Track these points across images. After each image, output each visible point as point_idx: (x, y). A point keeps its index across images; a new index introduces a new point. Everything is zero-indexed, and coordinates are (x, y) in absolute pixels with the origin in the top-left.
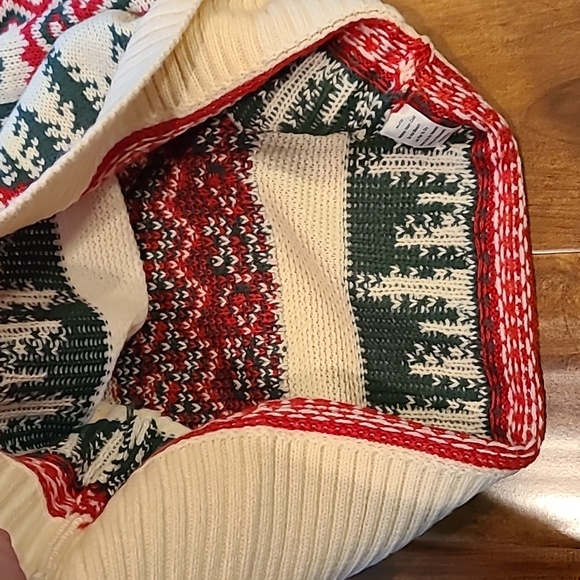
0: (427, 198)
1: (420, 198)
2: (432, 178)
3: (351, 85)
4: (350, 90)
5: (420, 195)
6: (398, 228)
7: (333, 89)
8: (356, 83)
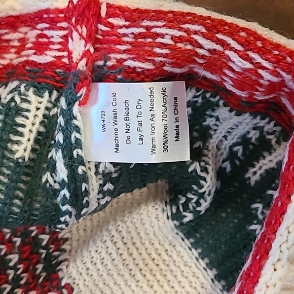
0: (255, 173)
1: (249, 178)
2: (239, 149)
3: (40, 99)
4: (42, 106)
5: (247, 176)
6: (253, 227)
7: (19, 111)
8: (46, 94)
